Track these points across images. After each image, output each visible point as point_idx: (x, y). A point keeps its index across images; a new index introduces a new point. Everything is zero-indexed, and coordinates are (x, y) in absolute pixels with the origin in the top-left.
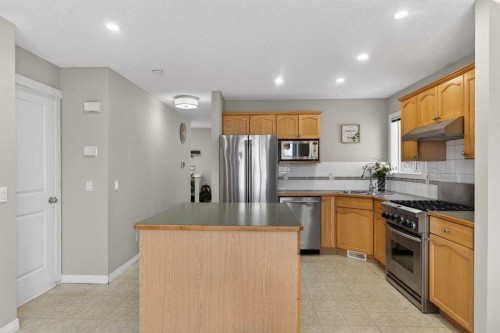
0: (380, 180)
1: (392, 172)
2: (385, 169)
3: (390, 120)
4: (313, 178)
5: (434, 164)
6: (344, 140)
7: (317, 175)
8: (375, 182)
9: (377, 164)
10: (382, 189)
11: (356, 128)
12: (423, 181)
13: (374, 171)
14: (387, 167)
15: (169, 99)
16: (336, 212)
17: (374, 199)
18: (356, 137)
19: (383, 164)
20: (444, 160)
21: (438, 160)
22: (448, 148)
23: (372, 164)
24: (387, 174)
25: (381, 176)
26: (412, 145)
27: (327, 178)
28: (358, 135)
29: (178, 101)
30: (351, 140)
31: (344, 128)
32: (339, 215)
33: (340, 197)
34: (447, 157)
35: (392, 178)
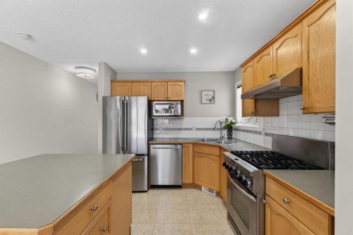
0: (229, 130)
1: (237, 125)
2: (232, 123)
3: (236, 87)
4: (181, 129)
5: (269, 119)
6: (204, 101)
7: (184, 126)
8: (225, 132)
9: (227, 119)
10: (230, 137)
11: (211, 93)
12: (260, 133)
13: (224, 125)
14: (234, 121)
15: (72, 69)
16: (194, 156)
17: (221, 148)
18: (212, 100)
19: (230, 119)
20: (278, 115)
21: (272, 115)
22: (281, 106)
23: (223, 119)
24: (234, 126)
25: (230, 128)
26: (250, 102)
27: (191, 129)
28: (213, 98)
29: (78, 71)
30: (208, 102)
31: (203, 93)
32: (196, 159)
33: (196, 144)
34: (280, 113)
35: (237, 129)
